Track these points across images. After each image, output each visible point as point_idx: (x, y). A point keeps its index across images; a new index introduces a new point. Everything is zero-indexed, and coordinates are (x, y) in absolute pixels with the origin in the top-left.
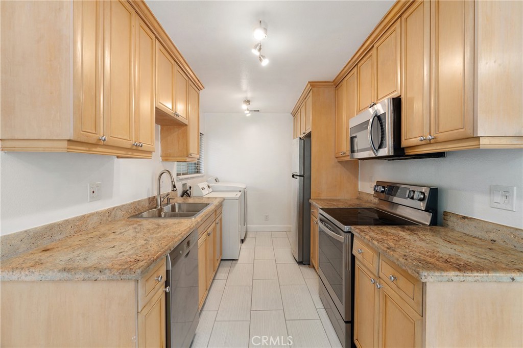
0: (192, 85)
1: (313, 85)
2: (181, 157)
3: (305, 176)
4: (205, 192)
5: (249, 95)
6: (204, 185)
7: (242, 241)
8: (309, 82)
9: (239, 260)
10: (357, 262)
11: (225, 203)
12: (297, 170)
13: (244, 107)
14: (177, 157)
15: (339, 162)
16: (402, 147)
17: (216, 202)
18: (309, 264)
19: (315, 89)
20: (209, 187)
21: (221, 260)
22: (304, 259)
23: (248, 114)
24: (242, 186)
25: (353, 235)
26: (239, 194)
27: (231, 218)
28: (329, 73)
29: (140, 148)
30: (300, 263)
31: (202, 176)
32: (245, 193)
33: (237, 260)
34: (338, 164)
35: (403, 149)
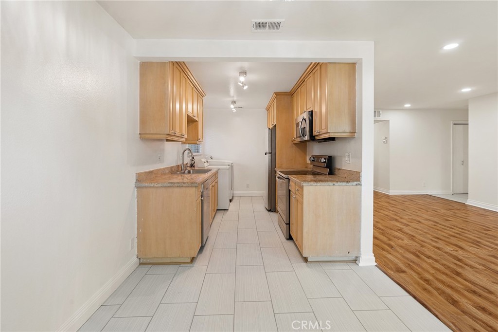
0: (195, 90)
1: (277, 94)
2: (194, 141)
3: (273, 153)
4: (206, 164)
5: (235, 99)
6: (204, 160)
7: (231, 201)
8: (274, 93)
9: (229, 211)
10: (291, 192)
11: (219, 172)
12: (267, 149)
13: (232, 106)
14: (192, 141)
15: (294, 144)
16: (314, 135)
17: (213, 171)
18: (275, 211)
19: (278, 96)
20: (207, 162)
21: (217, 210)
22: (272, 208)
23: (234, 111)
24: (230, 162)
25: (289, 180)
26: (228, 167)
27: (223, 181)
28: (287, 87)
29: (183, 136)
30: (270, 211)
31: (201, 155)
32: (232, 166)
33: (228, 210)
34: (294, 145)
35: (314, 136)
